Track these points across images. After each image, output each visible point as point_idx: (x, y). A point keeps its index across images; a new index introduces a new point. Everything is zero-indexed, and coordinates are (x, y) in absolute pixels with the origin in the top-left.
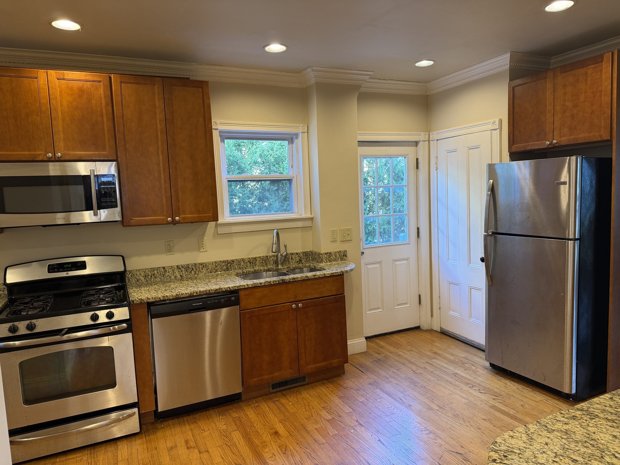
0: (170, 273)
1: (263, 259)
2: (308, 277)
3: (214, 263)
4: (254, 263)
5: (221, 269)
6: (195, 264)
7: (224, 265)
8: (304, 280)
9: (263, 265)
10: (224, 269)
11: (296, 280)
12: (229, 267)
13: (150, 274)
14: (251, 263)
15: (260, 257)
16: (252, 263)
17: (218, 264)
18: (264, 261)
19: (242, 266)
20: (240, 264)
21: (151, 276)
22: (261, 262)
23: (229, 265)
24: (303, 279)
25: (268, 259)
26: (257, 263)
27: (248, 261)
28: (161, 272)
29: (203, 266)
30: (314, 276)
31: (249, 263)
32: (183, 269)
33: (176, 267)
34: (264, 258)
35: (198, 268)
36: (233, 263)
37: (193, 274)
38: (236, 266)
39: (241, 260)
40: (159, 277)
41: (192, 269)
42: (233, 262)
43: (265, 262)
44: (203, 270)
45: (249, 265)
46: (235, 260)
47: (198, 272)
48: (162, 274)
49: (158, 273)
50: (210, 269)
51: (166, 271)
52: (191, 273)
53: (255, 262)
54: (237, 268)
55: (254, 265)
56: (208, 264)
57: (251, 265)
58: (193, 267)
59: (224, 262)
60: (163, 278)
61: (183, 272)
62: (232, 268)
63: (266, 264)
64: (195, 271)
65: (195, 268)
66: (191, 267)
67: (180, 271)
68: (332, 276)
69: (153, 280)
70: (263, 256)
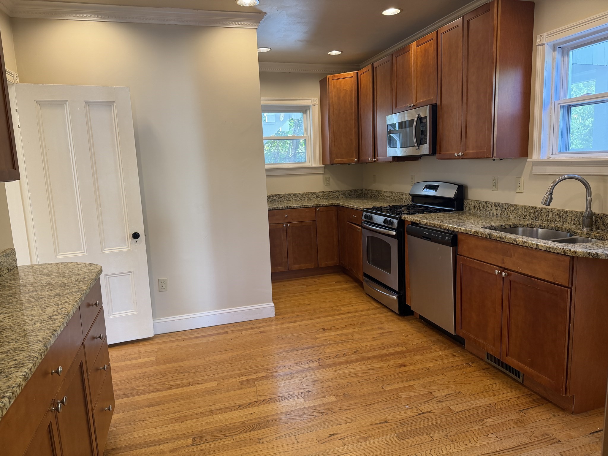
0: (490, 208)
1: (575, 215)
2: (516, 241)
3: (523, 207)
4: (564, 218)
5: (529, 216)
6: (508, 205)
7: (532, 212)
8: (512, 243)
9: (575, 224)
10: (532, 217)
11: (503, 240)
12: (537, 216)
13: (477, 206)
14: (560, 217)
15: (572, 212)
16: (562, 217)
17: (527, 210)
18: (576, 218)
19: (550, 219)
20: (548, 215)
21: (478, 208)
22: (573, 219)
23: (537, 213)
24: (510, 241)
25: (582, 216)
26: (568, 218)
27: (558, 214)
28: (484, 206)
29: (513, 208)
30: (524, 242)
31: (558, 217)
32: (499, 207)
33: (494, 204)
34: (577, 215)
35: (510, 210)
36: (541, 212)
37: (506, 215)
38: (544, 217)
39: (550, 210)
40: (482, 210)
41: (505, 209)
42: (542, 210)
43: (578, 220)
44: (514, 213)
45: (558, 220)
46: (544, 209)
47: (509, 214)
48: (484, 208)
49: (482, 206)
50: (519, 213)
51: (487, 206)
52: (504, 213)
53: (566, 217)
54: (544, 219)
55: (564, 220)
56: (518, 207)
57: (560, 219)
58: (506, 207)
59: (532, 208)
60: (485, 212)
61: (498, 210)
62: (540, 219)
63: (580, 223)
64: (507, 212)
65: (508, 208)
66: (504, 207)
67: (496, 208)
68: (548, 251)
69: (478, 212)
70: (577, 212)
